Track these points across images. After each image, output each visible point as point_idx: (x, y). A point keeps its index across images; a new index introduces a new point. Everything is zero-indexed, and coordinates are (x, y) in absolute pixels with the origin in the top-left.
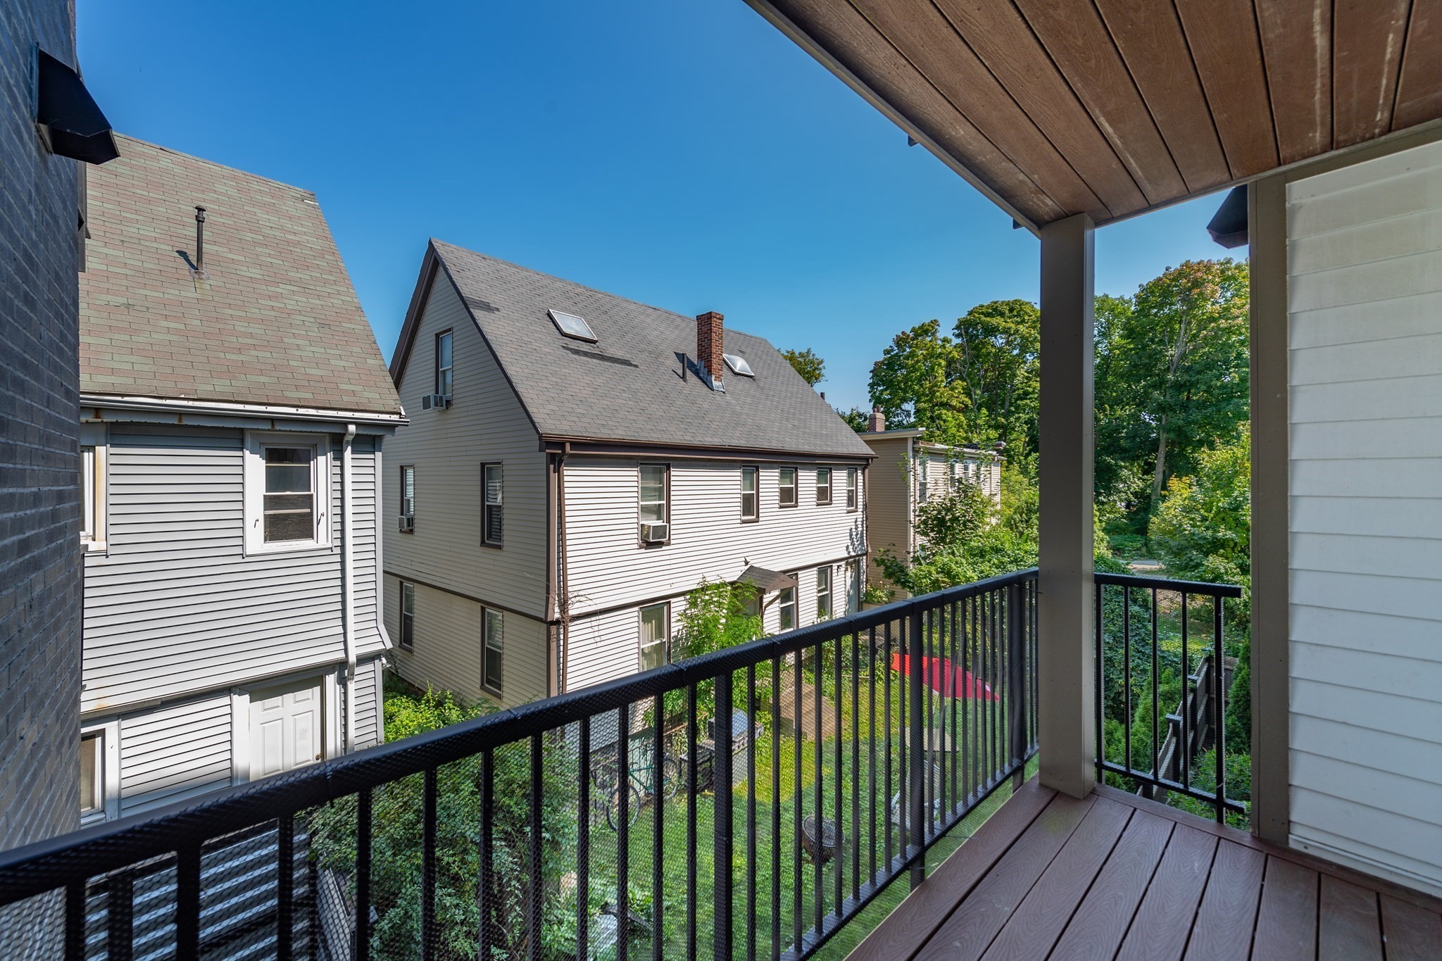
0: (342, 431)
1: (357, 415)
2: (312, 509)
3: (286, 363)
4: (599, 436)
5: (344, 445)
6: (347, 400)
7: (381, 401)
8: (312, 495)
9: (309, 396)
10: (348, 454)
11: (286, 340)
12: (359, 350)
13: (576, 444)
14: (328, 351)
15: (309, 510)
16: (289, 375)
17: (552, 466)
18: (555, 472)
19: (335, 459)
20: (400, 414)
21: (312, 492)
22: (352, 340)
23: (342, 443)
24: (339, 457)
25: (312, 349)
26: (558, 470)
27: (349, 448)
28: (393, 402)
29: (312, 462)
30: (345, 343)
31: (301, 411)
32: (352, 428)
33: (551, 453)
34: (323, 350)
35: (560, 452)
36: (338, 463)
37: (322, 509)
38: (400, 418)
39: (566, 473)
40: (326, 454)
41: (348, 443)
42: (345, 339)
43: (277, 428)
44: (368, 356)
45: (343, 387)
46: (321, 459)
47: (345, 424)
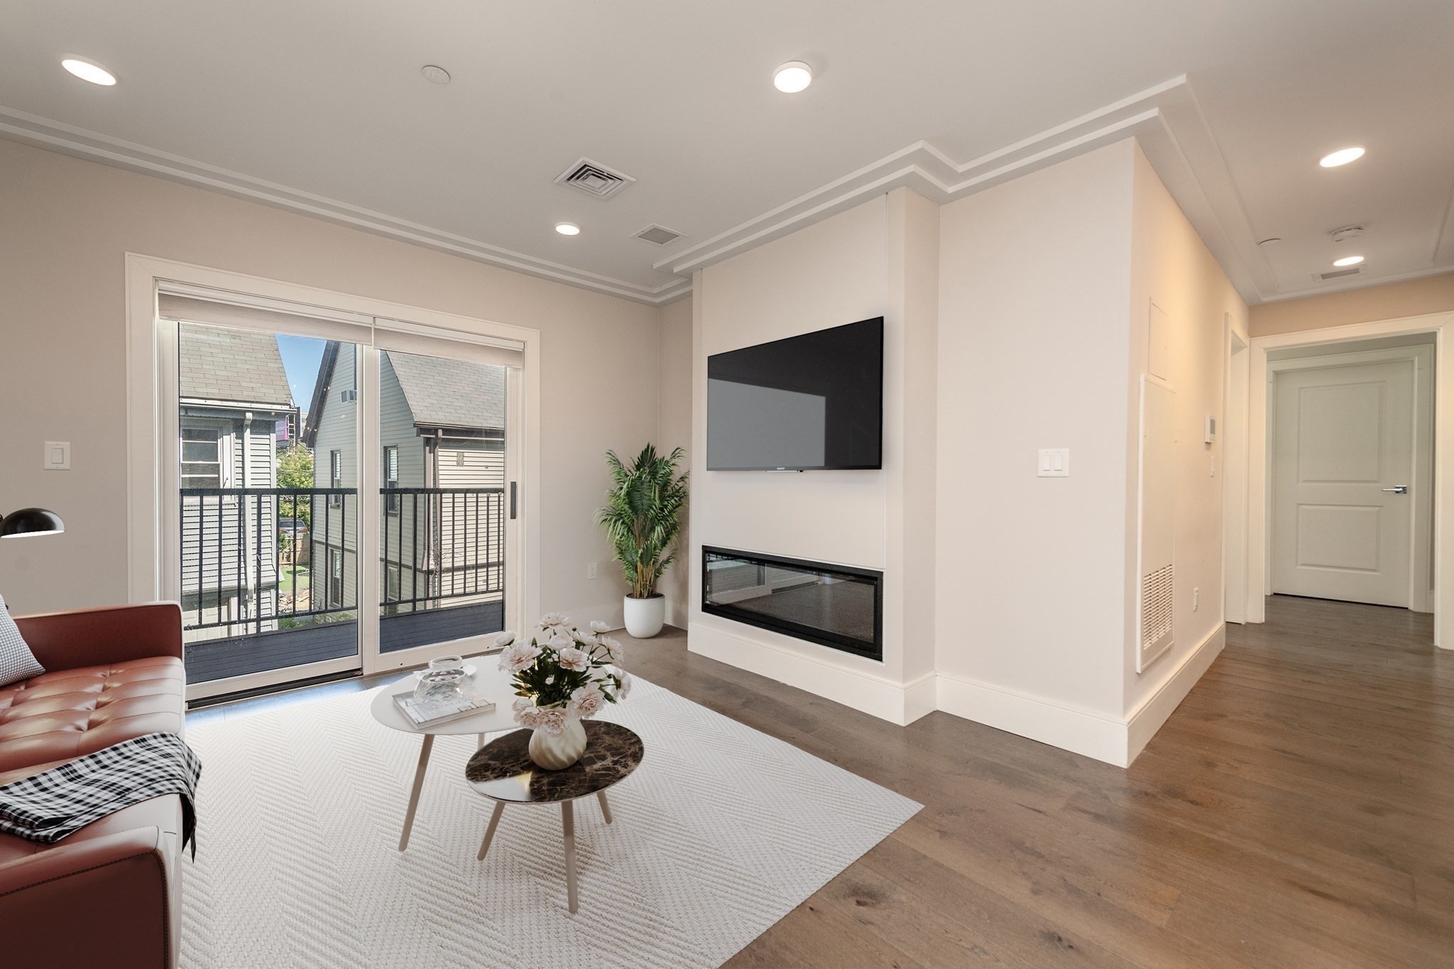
0: (242, 418)
1: (254, 405)
2: (219, 475)
3: (200, 366)
4: (470, 425)
5: (245, 428)
6: (246, 395)
7: (275, 396)
8: (219, 464)
9: (216, 391)
10: (247, 433)
11: (202, 349)
12: (263, 356)
13: (447, 431)
14: (236, 357)
15: (217, 476)
16: (202, 376)
17: (428, 448)
18: (430, 453)
19: (237, 438)
20: (290, 405)
21: (219, 462)
22: (258, 348)
23: (242, 426)
24: (240, 436)
25: (223, 355)
26: (433, 451)
27: (248, 430)
28: (285, 396)
29: (219, 440)
30: (251, 351)
31: (209, 402)
32: (249, 416)
33: (427, 438)
34: (232, 357)
35: (434, 436)
36: (240, 441)
37: (227, 474)
38: (290, 408)
39: (440, 454)
40: (229, 435)
41: (247, 426)
42: (253, 347)
43: (190, 414)
44: (269, 361)
45: (244, 384)
46: (226, 438)
47: (243, 412)
